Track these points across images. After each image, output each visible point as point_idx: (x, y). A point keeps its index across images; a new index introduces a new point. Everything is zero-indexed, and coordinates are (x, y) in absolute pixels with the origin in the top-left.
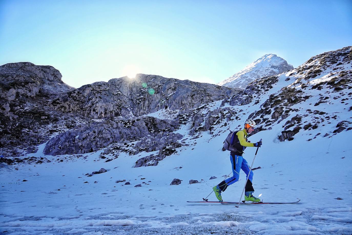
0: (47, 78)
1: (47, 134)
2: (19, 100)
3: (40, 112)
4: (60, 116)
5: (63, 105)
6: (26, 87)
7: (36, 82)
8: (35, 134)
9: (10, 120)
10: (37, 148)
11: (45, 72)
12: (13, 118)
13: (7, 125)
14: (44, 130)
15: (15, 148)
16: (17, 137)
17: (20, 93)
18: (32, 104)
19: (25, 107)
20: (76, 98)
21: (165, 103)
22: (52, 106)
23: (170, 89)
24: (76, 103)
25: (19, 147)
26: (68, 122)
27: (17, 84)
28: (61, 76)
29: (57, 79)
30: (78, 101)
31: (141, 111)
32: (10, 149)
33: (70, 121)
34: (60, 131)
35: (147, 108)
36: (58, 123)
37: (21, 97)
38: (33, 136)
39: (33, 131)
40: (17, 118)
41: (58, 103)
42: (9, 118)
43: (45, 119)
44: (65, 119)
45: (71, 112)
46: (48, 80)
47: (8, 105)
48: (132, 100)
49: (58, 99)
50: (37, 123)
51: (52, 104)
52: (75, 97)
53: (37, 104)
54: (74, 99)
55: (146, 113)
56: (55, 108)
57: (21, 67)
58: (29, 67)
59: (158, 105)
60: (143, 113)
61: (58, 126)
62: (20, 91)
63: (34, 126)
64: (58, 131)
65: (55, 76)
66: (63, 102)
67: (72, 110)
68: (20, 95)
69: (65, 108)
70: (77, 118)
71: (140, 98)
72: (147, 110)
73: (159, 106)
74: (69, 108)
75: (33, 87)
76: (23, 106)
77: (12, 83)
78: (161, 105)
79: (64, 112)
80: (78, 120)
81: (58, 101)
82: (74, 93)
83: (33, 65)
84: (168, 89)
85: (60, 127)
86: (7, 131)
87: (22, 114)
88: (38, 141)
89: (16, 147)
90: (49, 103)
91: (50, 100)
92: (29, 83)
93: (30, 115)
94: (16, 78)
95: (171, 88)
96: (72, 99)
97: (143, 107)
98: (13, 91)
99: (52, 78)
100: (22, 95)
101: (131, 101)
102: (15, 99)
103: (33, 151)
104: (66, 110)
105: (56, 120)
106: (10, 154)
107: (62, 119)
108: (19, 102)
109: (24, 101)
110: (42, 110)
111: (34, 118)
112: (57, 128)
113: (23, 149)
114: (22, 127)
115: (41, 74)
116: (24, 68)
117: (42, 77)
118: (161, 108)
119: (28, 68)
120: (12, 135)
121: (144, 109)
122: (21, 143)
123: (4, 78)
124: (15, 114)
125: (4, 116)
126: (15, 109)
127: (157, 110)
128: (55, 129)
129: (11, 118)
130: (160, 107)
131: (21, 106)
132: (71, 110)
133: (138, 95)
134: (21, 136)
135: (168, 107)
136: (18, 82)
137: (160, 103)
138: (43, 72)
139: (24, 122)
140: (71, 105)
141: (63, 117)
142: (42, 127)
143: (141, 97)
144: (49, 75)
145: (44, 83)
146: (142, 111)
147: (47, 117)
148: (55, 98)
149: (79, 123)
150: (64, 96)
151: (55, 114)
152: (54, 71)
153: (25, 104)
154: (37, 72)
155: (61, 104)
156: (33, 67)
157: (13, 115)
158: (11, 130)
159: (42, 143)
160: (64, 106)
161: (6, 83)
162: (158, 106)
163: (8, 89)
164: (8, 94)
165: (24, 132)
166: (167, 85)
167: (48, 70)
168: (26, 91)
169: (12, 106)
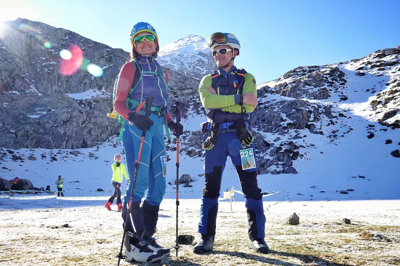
21: (96, 80)
23: (102, 59)
31: (54, 88)
35: (65, 83)
48: (33, 66)
55: (64, 92)
59: (85, 81)
60: (57, 90)
71: (49, 64)
72: (65, 87)
73: (87, 83)
78: (91, 81)
84: (99, 58)
95: (103, 57)
97: (58, 80)
101: (30, 67)
118: (91, 88)
121: (60, 85)
127: (83, 90)
130: (88, 85)
133: (44, 59)
135: (103, 88)
137: (88, 79)
143: (51, 63)
146: (57, 87)
162: (85, 83)
166: (97, 51)
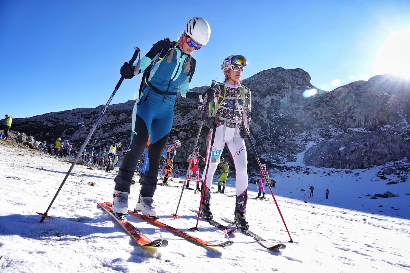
0: (296, 82)
1: (302, 143)
2: (273, 106)
3: (293, 119)
4: (313, 124)
5: (315, 111)
6: (279, 94)
7: (288, 87)
8: (291, 141)
9: (268, 126)
10: (296, 157)
11: (294, 75)
12: (270, 125)
13: (266, 132)
14: (298, 138)
15: (276, 155)
16: (276, 144)
17: (274, 100)
18: (285, 111)
19: (280, 113)
20: (329, 103)
22: (303, 112)
24: (329, 109)
25: (279, 154)
26: (322, 130)
27: (271, 90)
28: (310, 78)
29: (306, 82)
30: (331, 106)
32: (272, 155)
33: (323, 129)
34: (315, 140)
36: (312, 131)
37: (275, 103)
38: (290, 144)
39: (289, 139)
40: (274, 125)
41: (310, 109)
42: (267, 125)
43: (299, 126)
44: (318, 127)
45: (323, 119)
46: (297, 84)
47: (266, 112)
49: (310, 105)
50: (291, 131)
51: (304, 110)
52: (328, 101)
53: (289, 111)
54: (326, 104)
56: (306, 115)
57: (273, 73)
58: (280, 72)
61: (312, 134)
62: (274, 97)
63: (289, 133)
64: (312, 140)
65: (304, 80)
66: (315, 108)
67: (325, 116)
68: (274, 102)
69: (317, 115)
70: (330, 126)
74: (321, 114)
75: (285, 92)
76: (277, 113)
77: (267, 90)
79: (315, 119)
80: (332, 129)
81: (310, 107)
82: (327, 97)
83: (283, 70)
85: (314, 136)
86: (267, 137)
87: (277, 121)
88: (295, 150)
89: (276, 153)
90: (300, 109)
91: (301, 106)
92: (282, 89)
93: (285, 122)
94: (270, 85)
96: (324, 104)
98: (269, 98)
99: (300, 82)
100: (276, 101)
102: (271, 106)
103: (293, 159)
104: (318, 117)
105: (309, 128)
106: (273, 160)
107: (315, 127)
108: (273, 109)
109: (278, 107)
110: (295, 117)
111: (289, 126)
112: (311, 137)
113: (283, 156)
114: (278, 134)
115: (291, 78)
116: (276, 74)
117: (292, 81)
119: (279, 74)
120: (272, 142)
122: (280, 150)
123: (261, 85)
124: (272, 121)
125: (263, 122)
126: (271, 116)
128: (309, 138)
129: (269, 125)
131: (276, 113)
132: (323, 117)
134: (279, 143)
136: (272, 89)
138: (292, 76)
139: (280, 129)
140: (323, 111)
141: (316, 125)
142: (297, 135)
144: (298, 78)
145: (294, 88)
147: (300, 125)
148: (307, 104)
149: (333, 132)
150: (316, 101)
151: (307, 121)
152: (303, 73)
153: (279, 111)
154: (287, 77)
155: (313, 110)
156: (284, 72)
157: (270, 122)
158: (270, 136)
159: (299, 152)
160: (315, 113)
161: (263, 90)
163: (265, 96)
164: (265, 102)
165: (281, 139)
167: (297, 73)
168: (279, 97)
169: (269, 112)
